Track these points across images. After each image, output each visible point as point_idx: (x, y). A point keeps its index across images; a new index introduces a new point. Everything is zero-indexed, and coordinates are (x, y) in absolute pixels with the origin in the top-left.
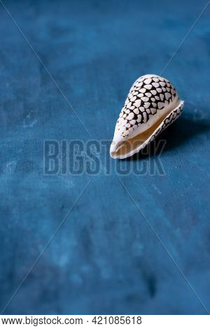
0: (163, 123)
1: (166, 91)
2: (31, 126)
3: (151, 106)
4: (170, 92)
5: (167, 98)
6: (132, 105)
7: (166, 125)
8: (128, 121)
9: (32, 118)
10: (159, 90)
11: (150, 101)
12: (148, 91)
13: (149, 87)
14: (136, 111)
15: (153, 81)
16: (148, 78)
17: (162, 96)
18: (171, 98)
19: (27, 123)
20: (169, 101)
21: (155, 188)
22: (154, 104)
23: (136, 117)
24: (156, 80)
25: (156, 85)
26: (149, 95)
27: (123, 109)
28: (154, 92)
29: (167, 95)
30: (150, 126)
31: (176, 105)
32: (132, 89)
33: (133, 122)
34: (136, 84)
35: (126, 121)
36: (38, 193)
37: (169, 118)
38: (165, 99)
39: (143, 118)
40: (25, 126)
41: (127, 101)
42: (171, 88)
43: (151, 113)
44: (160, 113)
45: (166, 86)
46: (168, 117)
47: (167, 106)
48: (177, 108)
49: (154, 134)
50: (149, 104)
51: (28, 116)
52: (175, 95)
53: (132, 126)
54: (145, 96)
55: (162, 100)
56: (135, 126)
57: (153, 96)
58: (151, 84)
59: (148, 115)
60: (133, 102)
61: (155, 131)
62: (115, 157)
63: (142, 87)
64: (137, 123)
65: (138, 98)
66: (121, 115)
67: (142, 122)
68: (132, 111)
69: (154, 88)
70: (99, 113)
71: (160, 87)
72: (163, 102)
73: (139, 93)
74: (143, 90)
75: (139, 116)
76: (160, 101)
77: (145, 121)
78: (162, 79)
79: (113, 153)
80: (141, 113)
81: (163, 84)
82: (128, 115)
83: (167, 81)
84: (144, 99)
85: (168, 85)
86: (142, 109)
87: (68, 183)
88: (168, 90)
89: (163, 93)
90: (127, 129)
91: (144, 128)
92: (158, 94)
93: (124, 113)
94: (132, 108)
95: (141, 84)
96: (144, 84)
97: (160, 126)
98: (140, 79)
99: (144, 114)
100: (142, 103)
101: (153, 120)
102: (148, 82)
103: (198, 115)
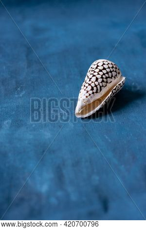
0: (111, 92)
1: (113, 71)
2: (21, 95)
3: (103, 81)
4: (116, 71)
6: (90, 80)
7: (114, 94)
8: (87, 92)
9: (22, 90)
10: (108, 70)
11: (102, 78)
12: (101, 71)
13: (101, 68)
14: (93, 85)
15: (104, 64)
16: (100, 62)
17: (110, 74)
18: (116, 75)
19: (18, 94)
20: (115, 77)
21: (107, 137)
22: (105, 80)
23: (92, 89)
24: (106, 63)
25: (106, 66)
26: (101, 73)
27: (84, 84)
28: (104, 71)
29: (114, 73)
30: (102, 95)
31: (120, 80)
32: (90, 69)
33: (91, 92)
34: (92, 66)
36: (26, 142)
37: (115, 89)
38: (112, 76)
39: (97, 89)
40: (16, 96)
41: (86, 78)
42: (116, 68)
43: (103, 86)
44: (109, 86)
45: (113, 67)
47: (114, 81)
48: (121, 82)
50: (102, 79)
51: (19, 89)
52: (119, 73)
53: (90, 95)
54: (98, 74)
55: (110, 77)
56: (92, 95)
57: (104, 74)
58: (102, 66)
59: (101, 87)
61: (106, 99)
62: (80, 116)
63: (97, 68)
64: (93, 93)
65: (94, 76)
66: (82, 87)
67: (97, 92)
68: (90, 85)
70: (67, 86)
71: (109, 68)
72: (111, 78)
73: (95, 72)
74: (97, 70)
75: (95, 88)
76: (109, 77)
77: (99, 91)
78: (110, 62)
79: (79, 114)
80: (96, 86)
81: (110, 66)
82: (87, 87)
83: (113, 63)
84: (99, 76)
85: (114, 66)
86: (97, 83)
87: (47, 135)
88: (114, 69)
89: (111, 72)
90: (87, 97)
91: (98, 96)
92: (107, 73)
93: (85, 86)
94: (90, 82)
95: (96, 66)
96: (98, 66)
97: (109, 95)
98: (95, 63)
99: (98, 87)
100: (97, 79)
101: (104, 90)
102: (100, 64)
103: (135, 87)
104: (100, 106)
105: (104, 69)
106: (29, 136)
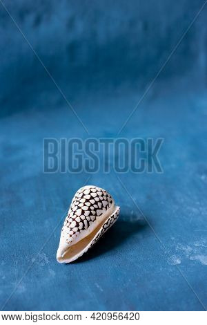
0: (102, 228)
1: (104, 200)
3: (91, 214)
4: (107, 200)
5: (105, 206)
6: (74, 214)
7: (105, 229)
8: (71, 229)
10: (97, 199)
11: (89, 209)
12: (87, 201)
13: (88, 197)
14: (78, 220)
15: (91, 192)
16: (87, 189)
17: (99, 204)
18: (108, 205)
20: (106, 208)
21: (98, 286)
22: (93, 212)
23: (77, 225)
24: (94, 190)
25: (94, 195)
26: (88, 204)
27: (67, 218)
28: (92, 201)
29: (105, 203)
30: (91, 231)
31: (114, 211)
32: (74, 199)
33: (75, 230)
34: (77, 195)
35: (69, 229)
37: (107, 224)
38: (102, 206)
39: (84, 225)
41: (70, 210)
42: (107, 196)
43: (91, 220)
44: (99, 219)
45: (102, 195)
46: (106, 222)
47: (105, 213)
48: (114, 214)
49: (94, 238)
50: (89, 212)
52: (111, 202)
53: (74, 233)
54: (85, 205)
56: (77, 233)
57: (92, 205)
58: (89, 194)
59: (88, 222)
60: (75, 212)
61: (96, 236)
62: (62, 262)
63: (82, 197)
64: (79, 230)
65: (79, 208)
66: (65, 223)
67: (83, 229)
68: (74, 220)
70: (47, 222)
71: (98, 196)
72: (101, 209)
73: (80, 203)
74: (83, 200)
75: (81, 224)
76: (99, 208)
77: (86, 227)
78: (99, 189)
79: (60, 258)
80: (82, 221)
81: (100, 194)
82: (70, 223)
83: (103, 190)
84: (85, 208)
85: (105, 194)
86: (83, 217)
88: (105, 198)
89: (100, 201)
90: (71, 236)
91: (86, 233)
92: (96, 203)
93: (68, 222)
94: (74, 217)
95: (81, 195)
96: (84, 195)
97: (100, 231)
98: (79, 191)
99: (85, 221)
100: (83, 212)
101: (93, 226)
102: (87, 192)
103: (134, 216)
104: (89, 246)
105: (92, 198)
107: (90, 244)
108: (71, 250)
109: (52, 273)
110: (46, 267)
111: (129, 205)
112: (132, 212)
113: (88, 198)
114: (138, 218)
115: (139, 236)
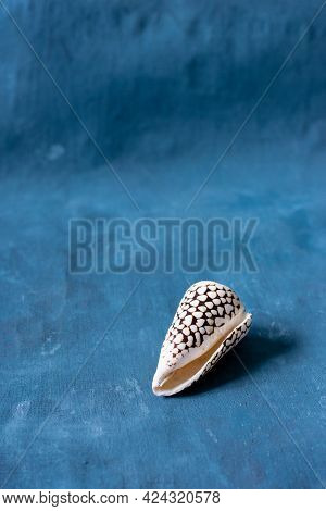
0: (222, 345)
1: (227, 303)
2: (52, 352)
3: (206, 324)
4: (232, 304)
5: (228, 312)
6: (181, 323)
7: (227, 347)
8: (176, 346)
9: (54, 343)
10: (217, 302)
11: (204, 317)
12: (201, 304)
13: (203, 298)
14: (186, 332)
15: (208, 290)
16: (202, 285)
17: (220, 309)
18: (233, 311)
19: (47, 349)
20: (230, 315)
21: (211, 435)
22: (210, 321)
23: (185, 340)
24: (212, 288)
25: (212, 295)
26: (202, 309)
27: (171, 329)
28: (209, 305)
29: (228, 308)
30: (206, 350)
31: (241, 320)
32: (183, 301)
33: (182, 346)
34: (187, 294)
35: (173, 345)
37: (230, 339)
38: (224, 312)
39: (195, 340)
40: (43, 353)
41: (175, 318)
42: (232, 297)
43: (206, 333)
44: (219, 332)
45: (225, 296)
46: (229, 336)
47: (229, 322)
48: (242, 324)
49: (210, 361)
50: (203, 320)
51: (49, 340)
52: (238, 307)
53: (180, 351)
54: (197, 310)
55: (221, 314)
56: (184, 352)
57: (208, 310)
58: (205, 293)
59: (201, 336)
60: (182, 320)
61: (212, 357)
62: (159, 393)
63: (195, 298)
64: (187, 348)
65: (189, 314)
66: (168, 335)
67: (194, 346)
68: (180, 331)
69: (209, 300)
70: (142, 332)
71: (218, 297)
72: (223, 316)
73: (191, 306)
74: (196, 303)
75: (190, 338)
76: (218, 316)
77: (198, 343)
78: (220, 286)
79: (158, 388)
80: (192, 334)
81: (221, 293)
82: (175, 336)
83: (227, 288)
84: (198, 315)
85: (229, 294)
86: (194, 328)
88: (229, 300)
89: (222, 305)
90: (174, 356)
91: (197, 353)
92: (215, 307)
93: (171, 334)
94: (181, 327)
95: (193, 295)
96: (197, 294)
97: (219, 350)
98: (193, 288)
99: (197, 335)
100: (194, 321)
102: (202, 291)
103: (276, 330)
104: (201, 372)
106: (62, 433)
107: (202, 370)
108: (174, 376)
109: (145, 409)
110: (136, 399)
111: (268, 313)
112: (273, 324)
113: (203, 300)
114: (282, 333)
115: (281, 360)
